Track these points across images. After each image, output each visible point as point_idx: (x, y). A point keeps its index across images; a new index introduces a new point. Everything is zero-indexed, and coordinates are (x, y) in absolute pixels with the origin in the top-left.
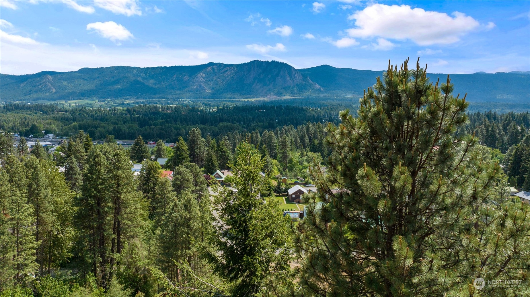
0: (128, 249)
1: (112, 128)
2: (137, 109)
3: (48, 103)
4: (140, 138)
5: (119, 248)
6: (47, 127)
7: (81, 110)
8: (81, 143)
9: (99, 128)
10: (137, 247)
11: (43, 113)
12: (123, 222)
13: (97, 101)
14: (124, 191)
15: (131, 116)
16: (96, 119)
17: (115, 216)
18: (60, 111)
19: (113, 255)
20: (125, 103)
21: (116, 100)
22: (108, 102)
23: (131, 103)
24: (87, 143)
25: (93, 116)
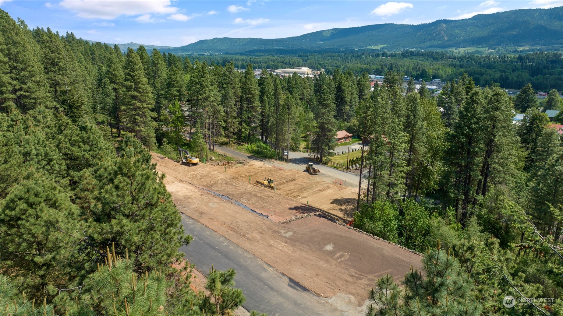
0: (493, 194)
1: (499, 75)
2: (530, 57)
3: (439, 50)
4: (529, 86)
5: (484, 190)
6: (435, 73)
7: (470, 57)
8: (463, 85)
9: (485, 75)
10: (503, 194)
11: (434, 59)
12: (493, 166)
13: (487, 49)
14: (499, 134)
15: (522, 64)
16: (483, 66)
17: (486, 159)
18: (450, 58)
19: (477, 197)
20: (518, 50)
21: (507, 48)
22: (499, 50)
23: (525, 51)
24: (469, 86)
25: (481, 63)
